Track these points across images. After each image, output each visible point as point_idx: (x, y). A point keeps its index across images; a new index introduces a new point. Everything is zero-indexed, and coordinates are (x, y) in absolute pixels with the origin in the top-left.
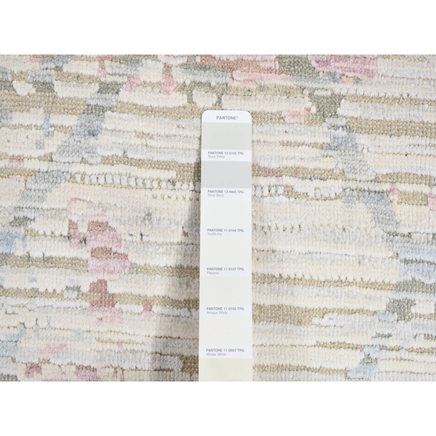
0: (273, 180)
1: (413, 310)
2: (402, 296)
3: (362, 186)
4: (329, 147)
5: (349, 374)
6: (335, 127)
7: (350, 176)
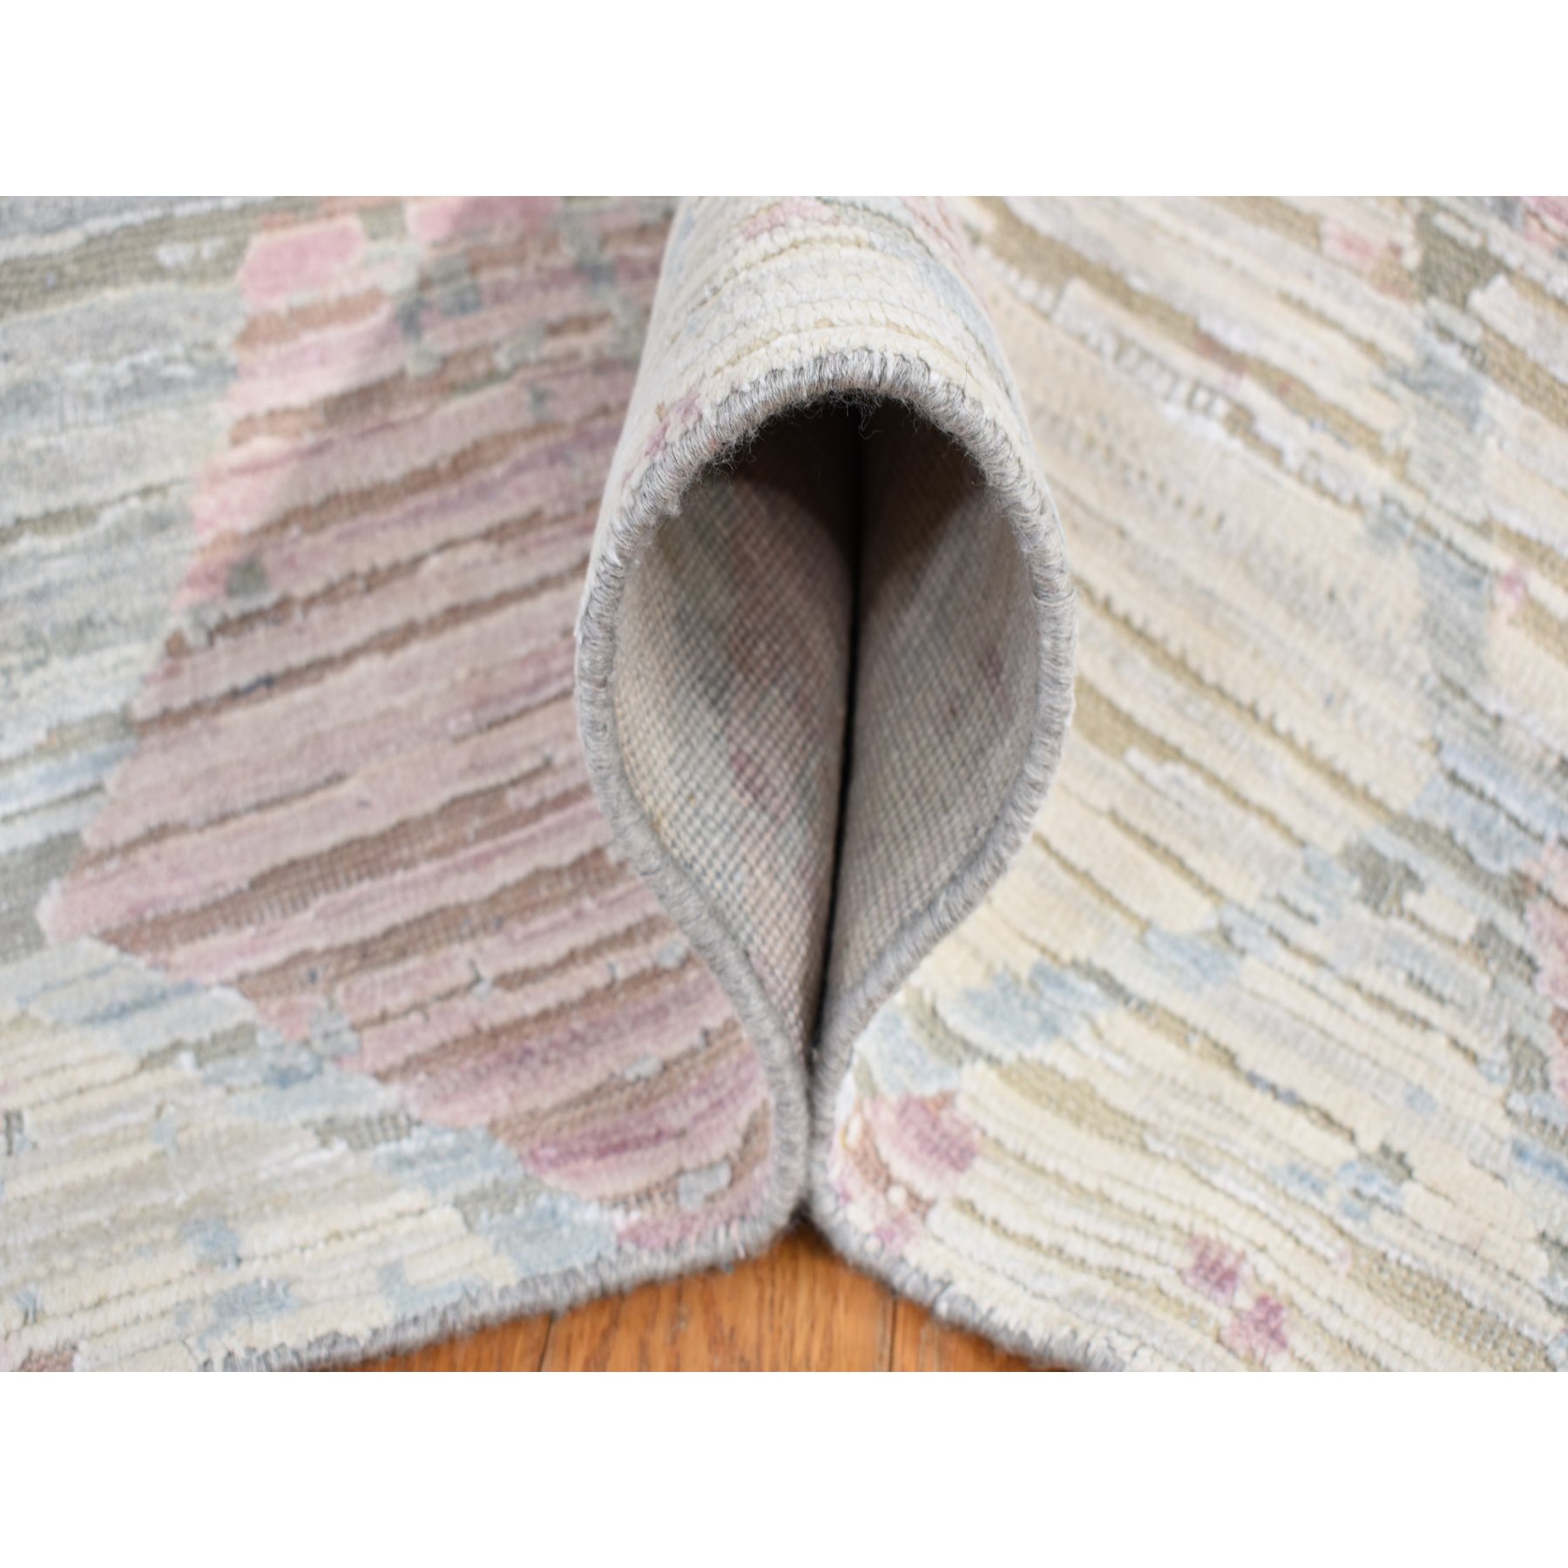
0: (1214, 373)
1: (1411, 900)
2: (1394, 848)
3: (1436, 519)
4: (1402, 376)
5: (1152, 938)
6: (1445, 334)
7: (1418, 473)
